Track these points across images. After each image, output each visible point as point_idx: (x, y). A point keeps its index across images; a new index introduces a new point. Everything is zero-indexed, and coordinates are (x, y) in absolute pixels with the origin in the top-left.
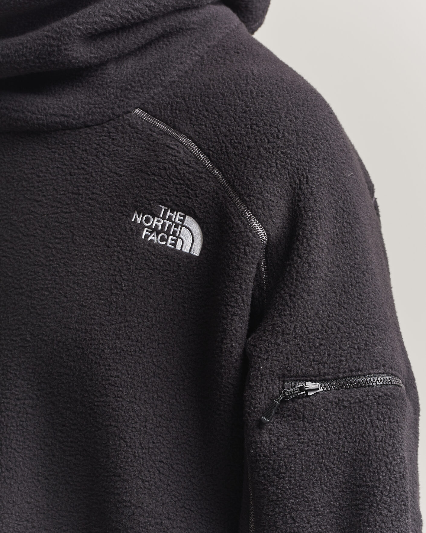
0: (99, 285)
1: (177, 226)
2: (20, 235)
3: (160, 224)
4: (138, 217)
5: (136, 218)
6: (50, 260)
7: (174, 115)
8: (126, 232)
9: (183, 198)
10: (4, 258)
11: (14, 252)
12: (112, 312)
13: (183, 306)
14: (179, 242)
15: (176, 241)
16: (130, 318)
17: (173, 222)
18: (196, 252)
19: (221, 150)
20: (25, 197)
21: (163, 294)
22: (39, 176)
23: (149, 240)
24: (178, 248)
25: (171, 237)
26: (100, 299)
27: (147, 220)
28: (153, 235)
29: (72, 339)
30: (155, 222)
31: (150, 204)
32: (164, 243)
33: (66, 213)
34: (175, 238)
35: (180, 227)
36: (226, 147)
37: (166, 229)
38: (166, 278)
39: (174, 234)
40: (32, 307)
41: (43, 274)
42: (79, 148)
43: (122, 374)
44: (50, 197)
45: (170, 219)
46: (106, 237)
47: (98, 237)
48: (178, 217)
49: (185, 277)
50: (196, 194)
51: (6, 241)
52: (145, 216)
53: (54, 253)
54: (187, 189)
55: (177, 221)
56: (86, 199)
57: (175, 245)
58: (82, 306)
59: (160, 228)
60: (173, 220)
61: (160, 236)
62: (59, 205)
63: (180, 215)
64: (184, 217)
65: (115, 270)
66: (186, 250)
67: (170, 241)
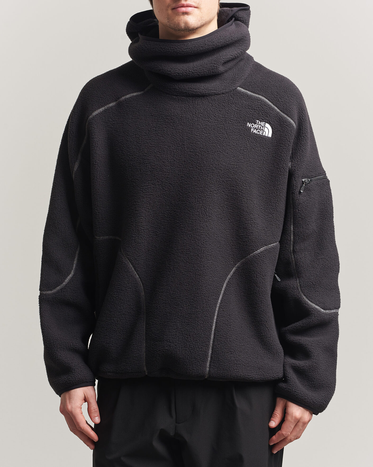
0: (239, 149)
1: (263, 127)
2: (203, 133)
3: (257, 127)
4: (249, 124)
5: (248, 125)
6: (219, 141)
7: (254, 89)
8: (247, 130)
9: (265, 117)
10: (197, 142)
11: (202, 139)
12: (245, 158)
13: (267, 154)
14: (264, 132)
15: (263, 132)
16: (251, 159)
17: (261, 126)
18: (270, 135)
19: (277, 100)
20: (202, 120)
21: (260, 151)
22: (207, 112)
23: (254, 132)
24: (264, 134)
25: (261, 131)
26: (240, 154)
27: (253, 125)
28: (255, 130)
29: (232, 168)
30: (256, 126)
31: (254, 120)
32: (259, 133)
33: (222, 124)
34: (263, 131)
35: (264, 127)
36: (278, 99)
37: (259, 128)
38: (261, 145)
39: (262, 130)
40: (214, 158)
41: (217, 146)
42: (221, 102)
43: (250, 179)
44: (213, 119)
45: (260, 125)
46: (240, 132)
47: (236, 132)
48: (263, 124)
49: (268, 144)
50: (269, 116)
51: (197, 136)
52: (252, 124)
53: (220, 139)
54: (266, 114)
55: (263, 125)
56: (228, 119)
57: (263, 134)
58: (234, 156)
59: (257, 128)
60: (261, 125)
61: (257, 131)
62: (218, 122)
63: (264, 123)
64: (265, 124)
65: (244, 143)
66: (266, 135)
67: (261, 132)
